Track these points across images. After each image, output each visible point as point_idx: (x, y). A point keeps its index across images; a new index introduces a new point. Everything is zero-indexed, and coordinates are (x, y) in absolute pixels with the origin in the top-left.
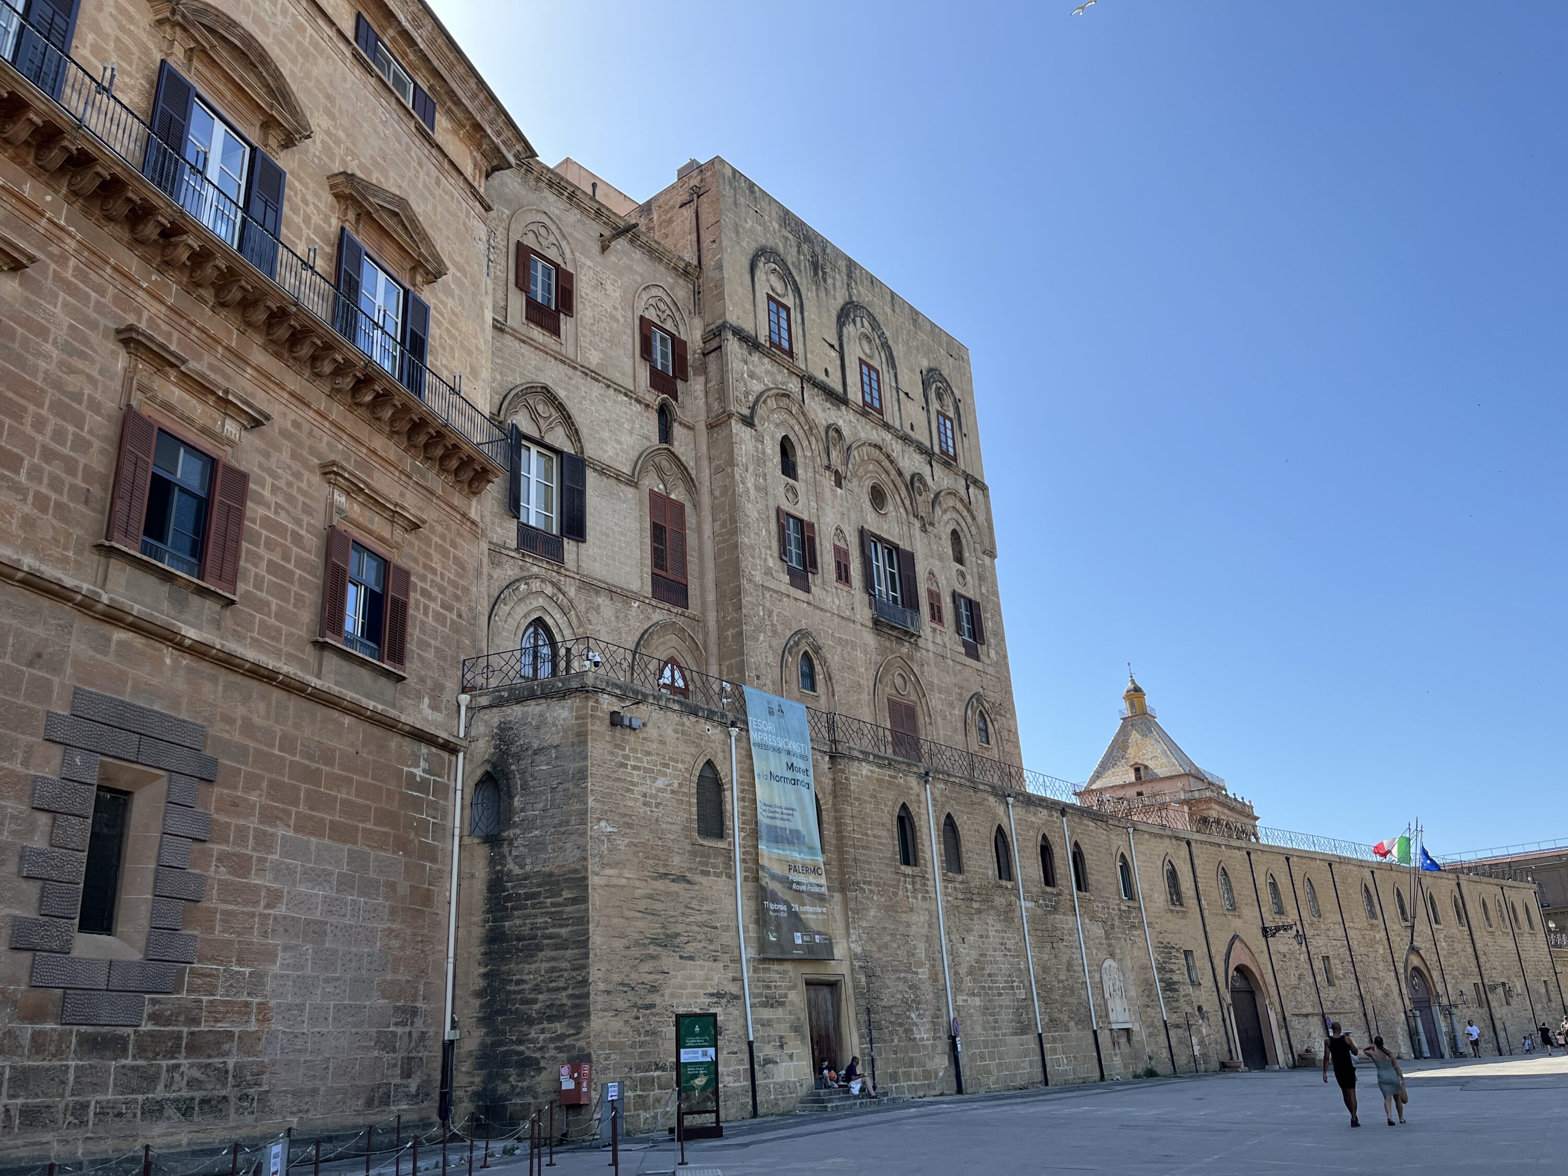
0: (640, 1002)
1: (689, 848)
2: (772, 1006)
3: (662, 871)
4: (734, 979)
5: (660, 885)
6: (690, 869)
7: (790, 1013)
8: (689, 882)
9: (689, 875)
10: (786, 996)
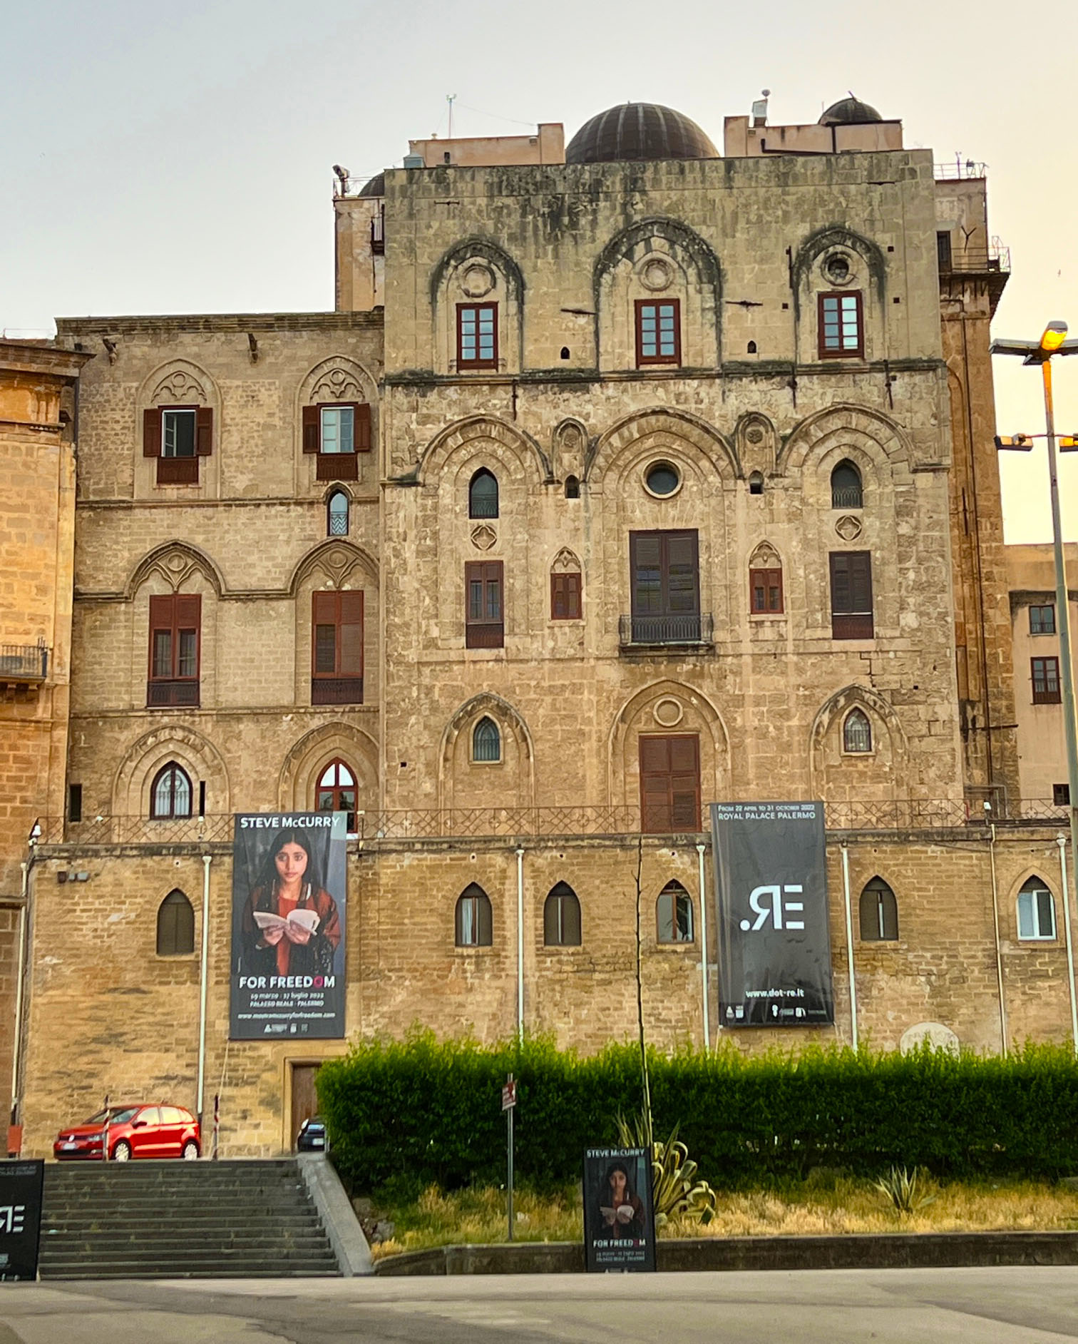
0: (75, 1085)
1: (146, 965)
2: (237, 1085)
3: (112, 986)
4: (188, 1065)
5: (107, 998)
6: (144, 982)
7: (261, 1090)
8: (144, 992)
9: (144, 987)
10: (258, 1077)
